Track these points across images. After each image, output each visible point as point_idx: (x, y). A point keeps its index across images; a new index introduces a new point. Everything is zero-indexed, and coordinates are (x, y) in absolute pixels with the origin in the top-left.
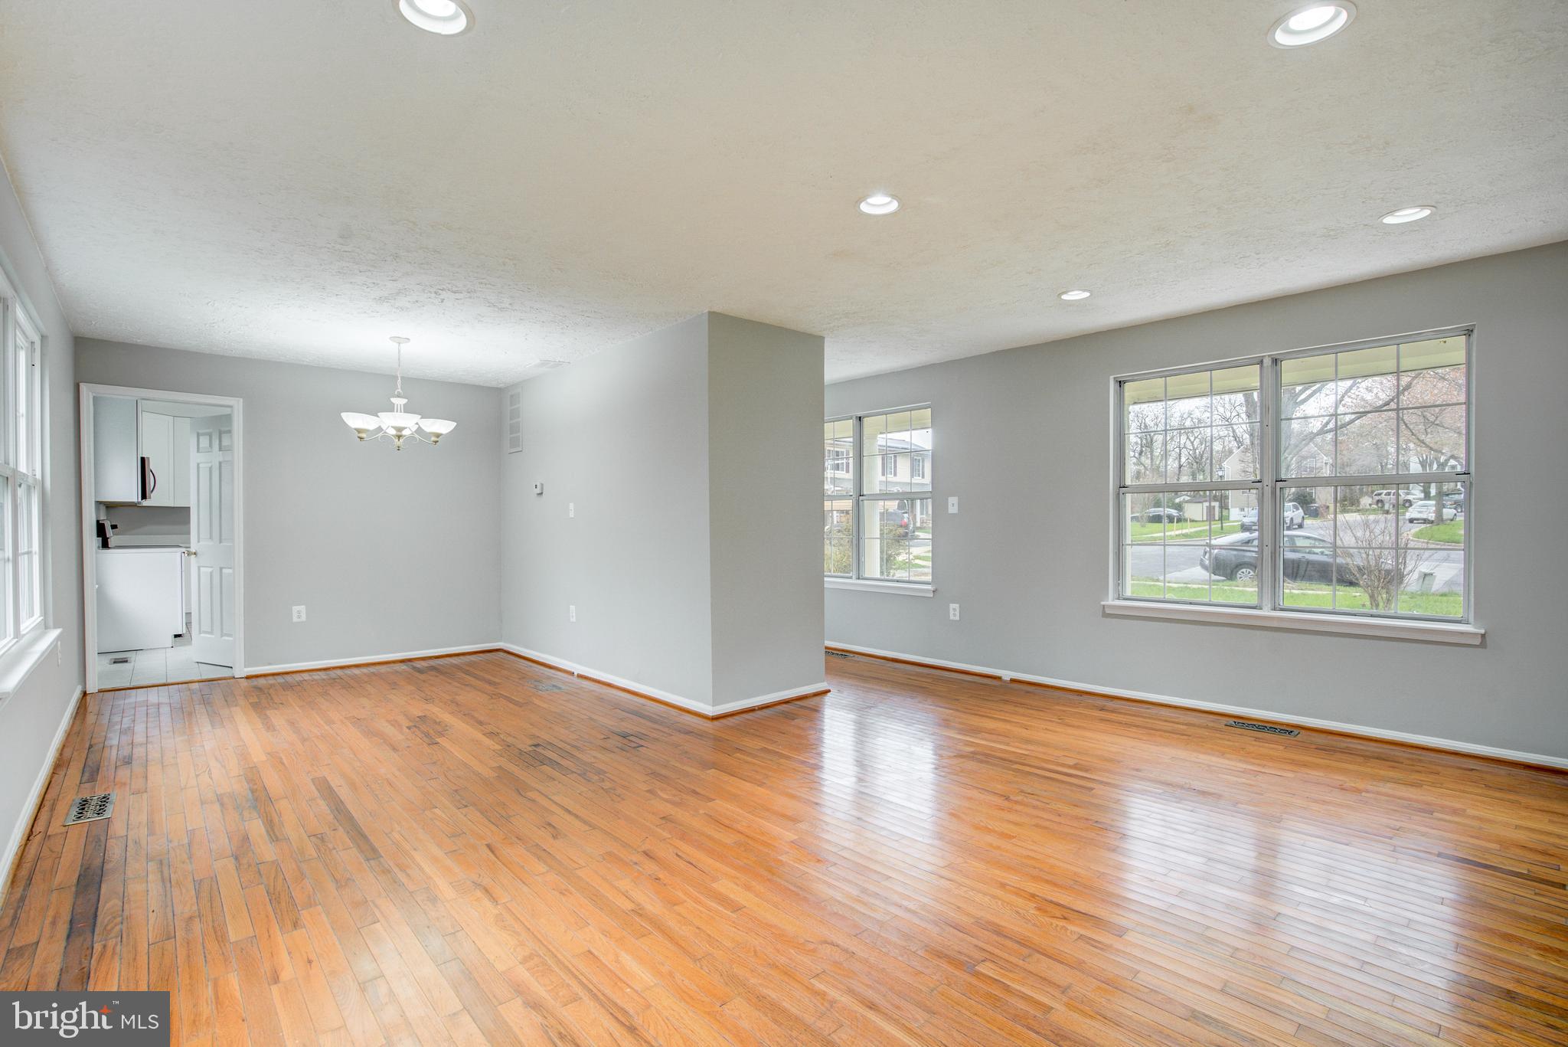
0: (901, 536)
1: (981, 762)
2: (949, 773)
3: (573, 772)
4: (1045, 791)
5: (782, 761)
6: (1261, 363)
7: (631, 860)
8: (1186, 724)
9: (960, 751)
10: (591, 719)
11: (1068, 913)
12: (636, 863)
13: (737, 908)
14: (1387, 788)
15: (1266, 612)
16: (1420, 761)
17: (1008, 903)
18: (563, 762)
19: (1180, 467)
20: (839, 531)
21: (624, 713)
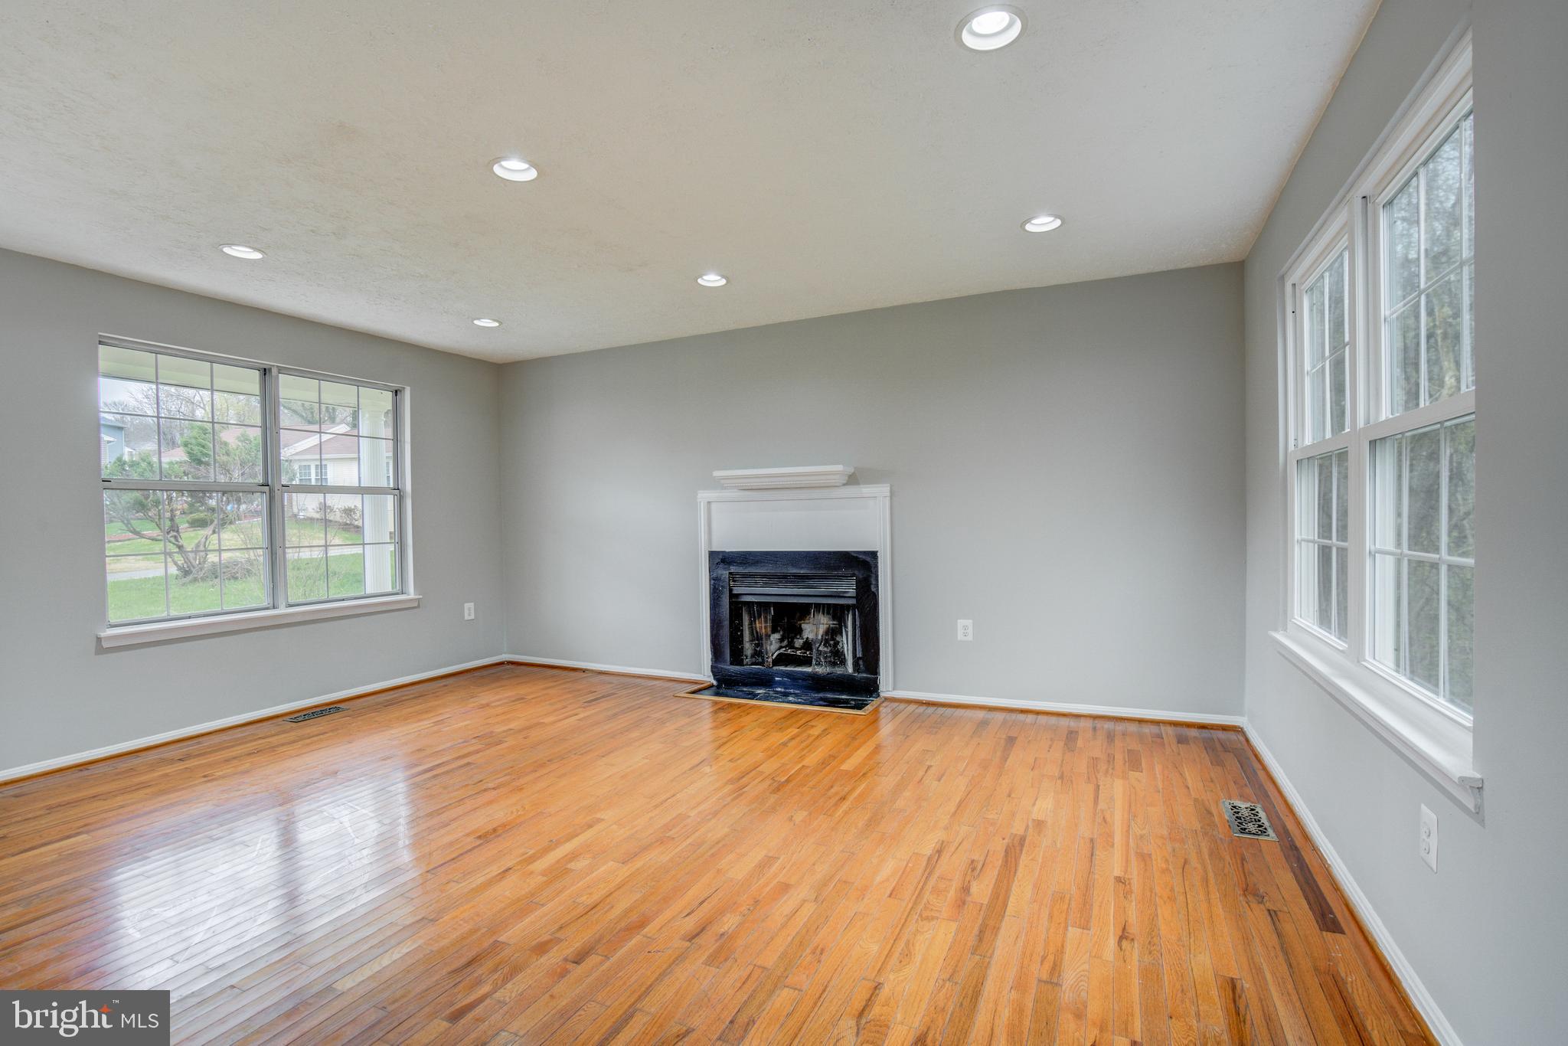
15: (282, 610)
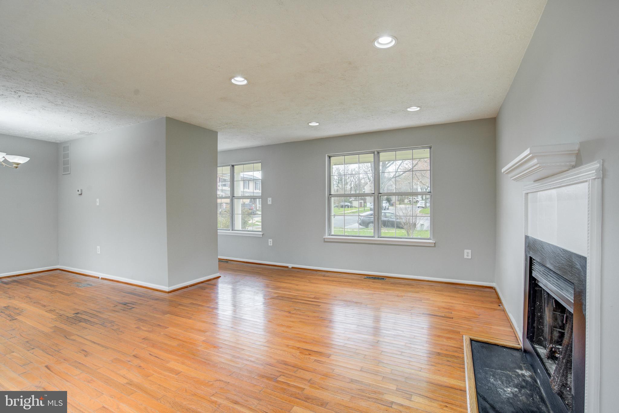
0: (249, 213)
1: (280, 299)
2: (268, 305)
3: (97, 324)
4: (304, 308)
5: (200, 307)
6: (374, 153)
7: (127, 360)
8: (351, 279)
9: (272, 296)
10: (107, 298)
11: (311, 352)
12: (129, 361)
13: (178, 373)
14: (410, 294)
15: (376, 238)
16: (419, 284)
17: (289, 352)
18: (92, 320)
19: (351, 188)
20: (225, 211)
21: (125, 294)
